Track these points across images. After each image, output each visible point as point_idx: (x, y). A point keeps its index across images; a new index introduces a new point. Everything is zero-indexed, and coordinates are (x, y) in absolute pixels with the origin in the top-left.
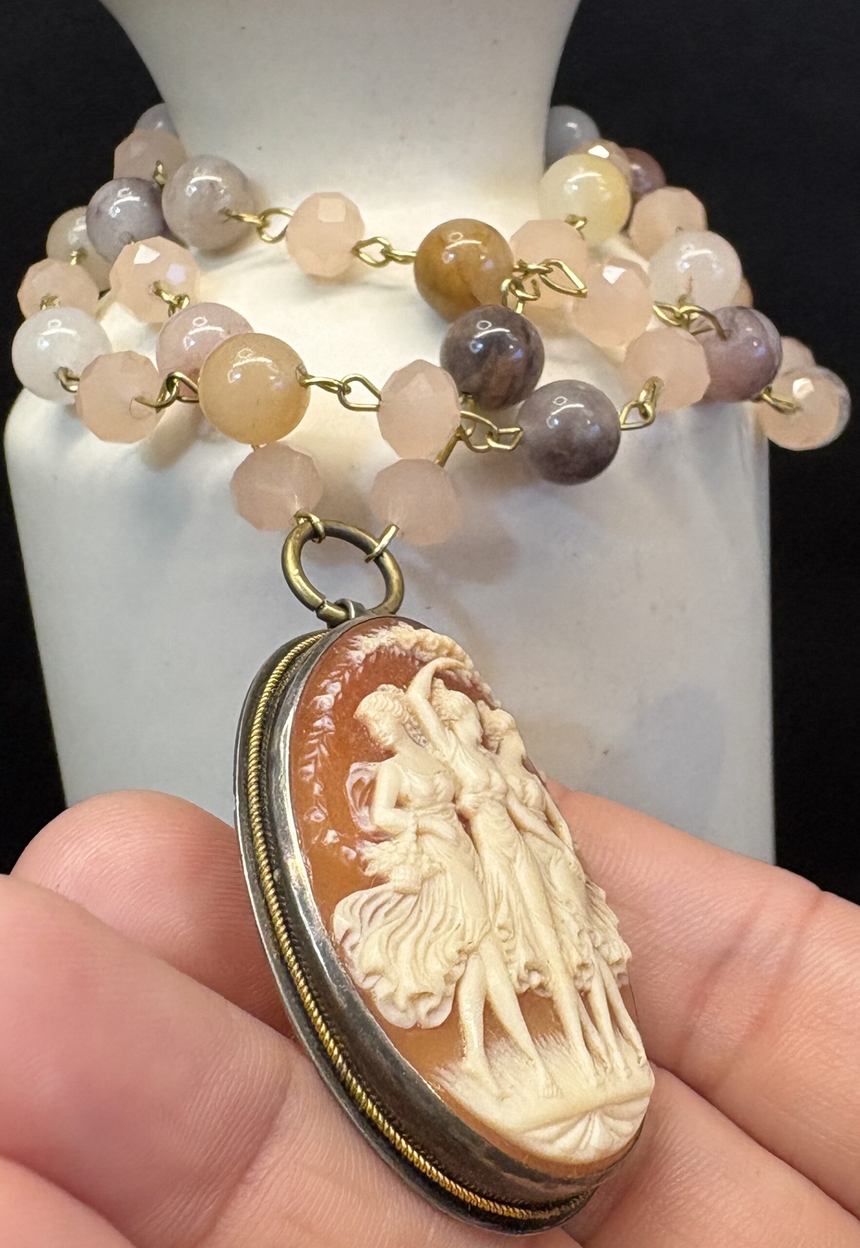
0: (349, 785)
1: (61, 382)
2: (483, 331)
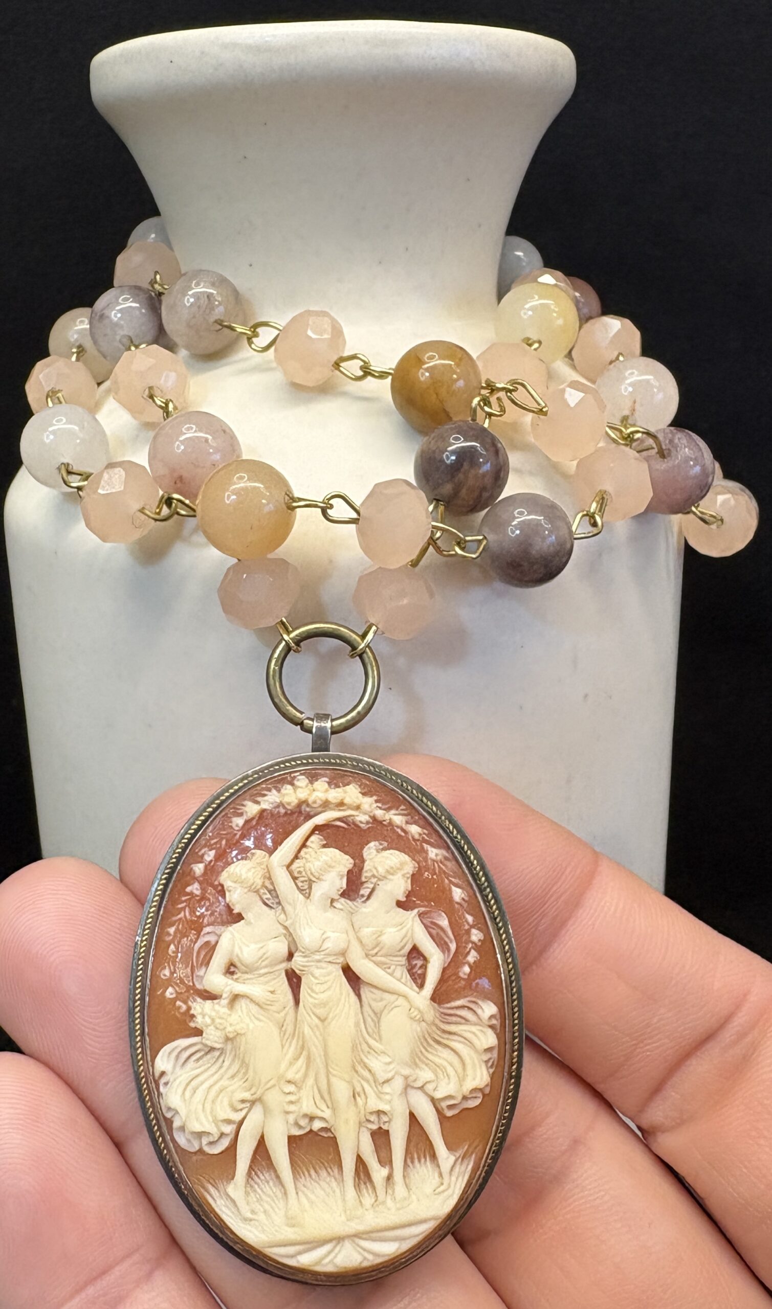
0: (198, 944)
1: (63, 478)
2: (455, 444)
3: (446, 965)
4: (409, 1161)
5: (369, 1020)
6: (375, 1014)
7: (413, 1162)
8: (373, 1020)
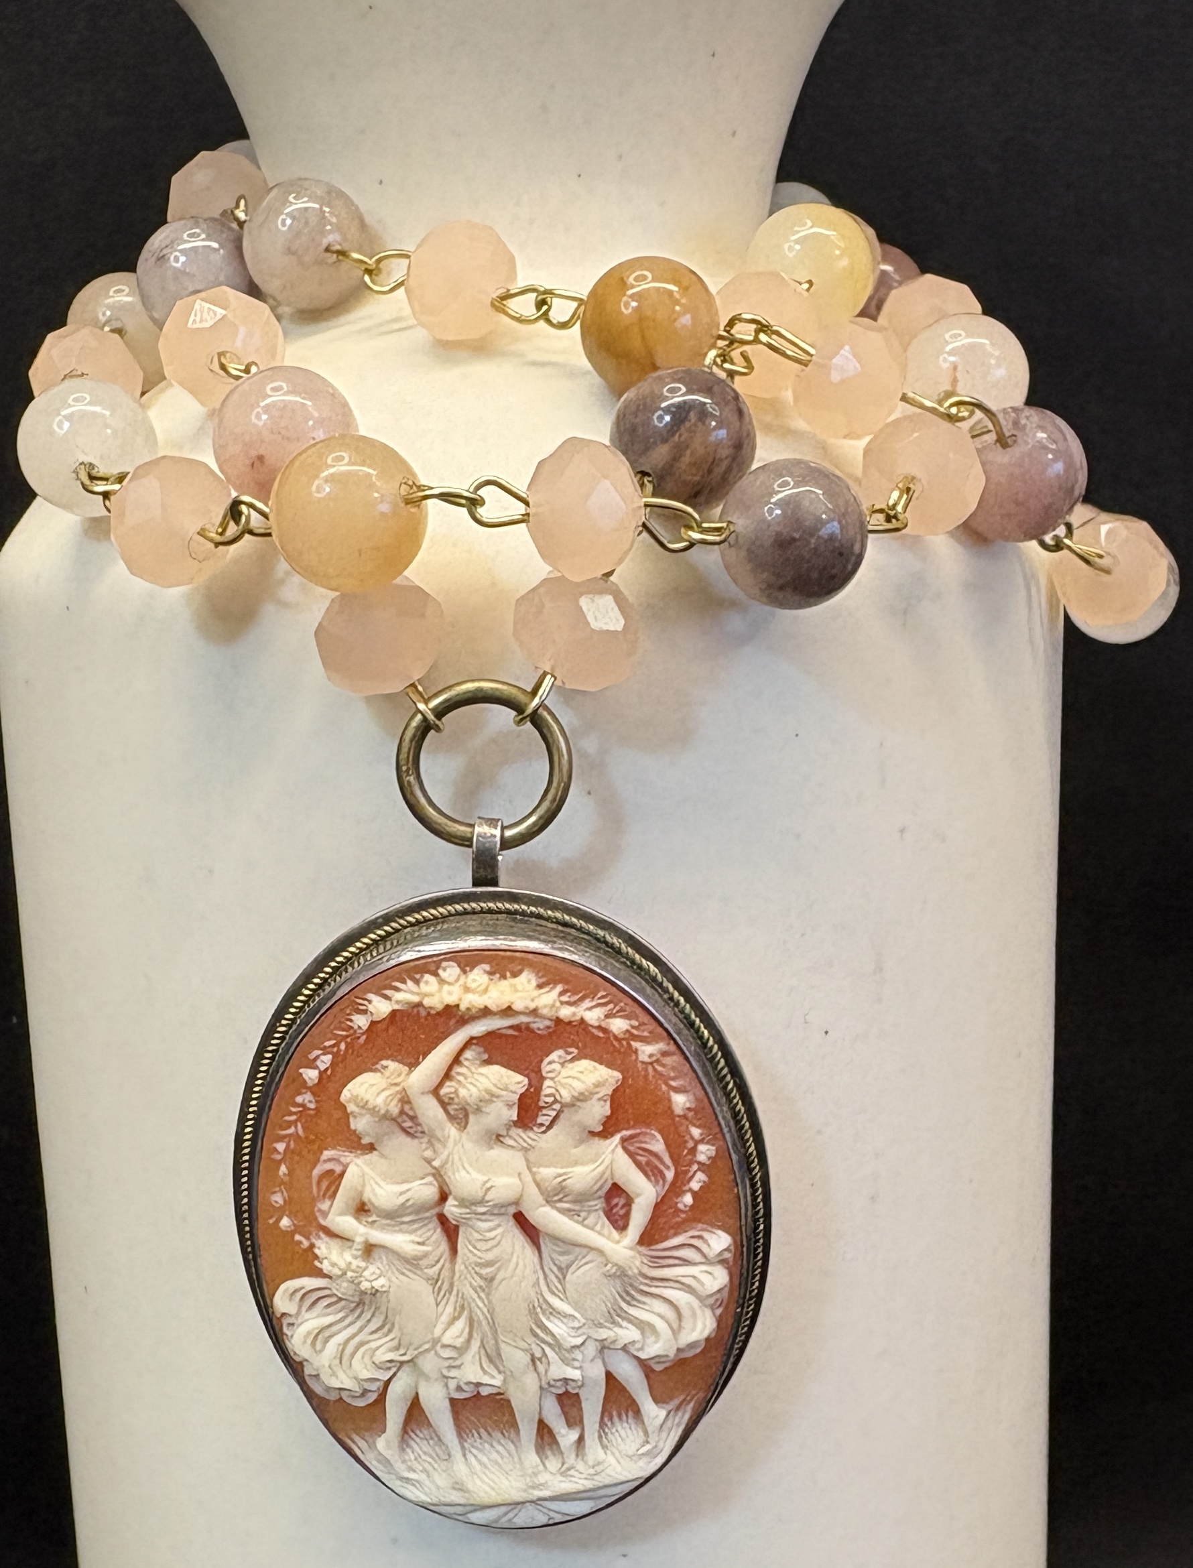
0: (317, 1172)
1: (82, 483)
3: (659, 1200)
4: (606, 1419)
5: (552, 1277)
6: (560, 1268)
7: (611, 1419)
8: (557, 1277)
